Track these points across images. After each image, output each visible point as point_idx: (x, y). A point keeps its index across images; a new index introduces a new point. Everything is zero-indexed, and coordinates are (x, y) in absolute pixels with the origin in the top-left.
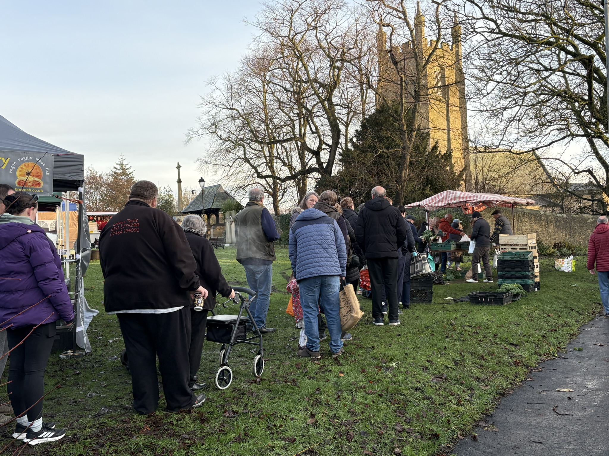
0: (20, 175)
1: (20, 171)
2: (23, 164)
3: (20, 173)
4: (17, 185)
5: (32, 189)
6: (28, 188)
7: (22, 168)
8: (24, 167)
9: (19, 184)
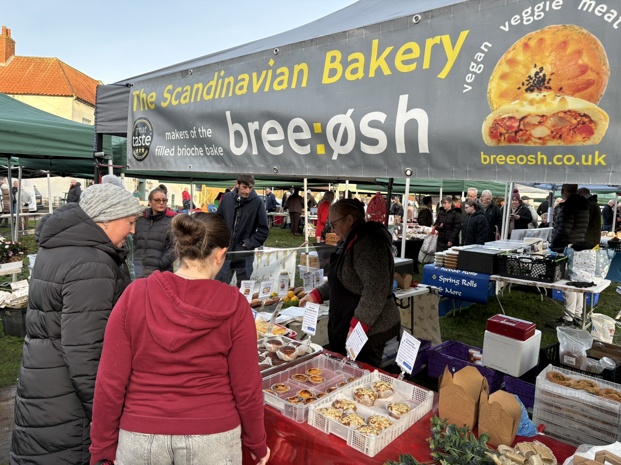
0: (503, 95)
1: (504, 77)
2: (519, 43)
3: (505, 85)
4: (487, 140)
5: (550, 153)
6: (533, 151)
7: (512, 62)
8: (521, 57)
9: (494, 134)
